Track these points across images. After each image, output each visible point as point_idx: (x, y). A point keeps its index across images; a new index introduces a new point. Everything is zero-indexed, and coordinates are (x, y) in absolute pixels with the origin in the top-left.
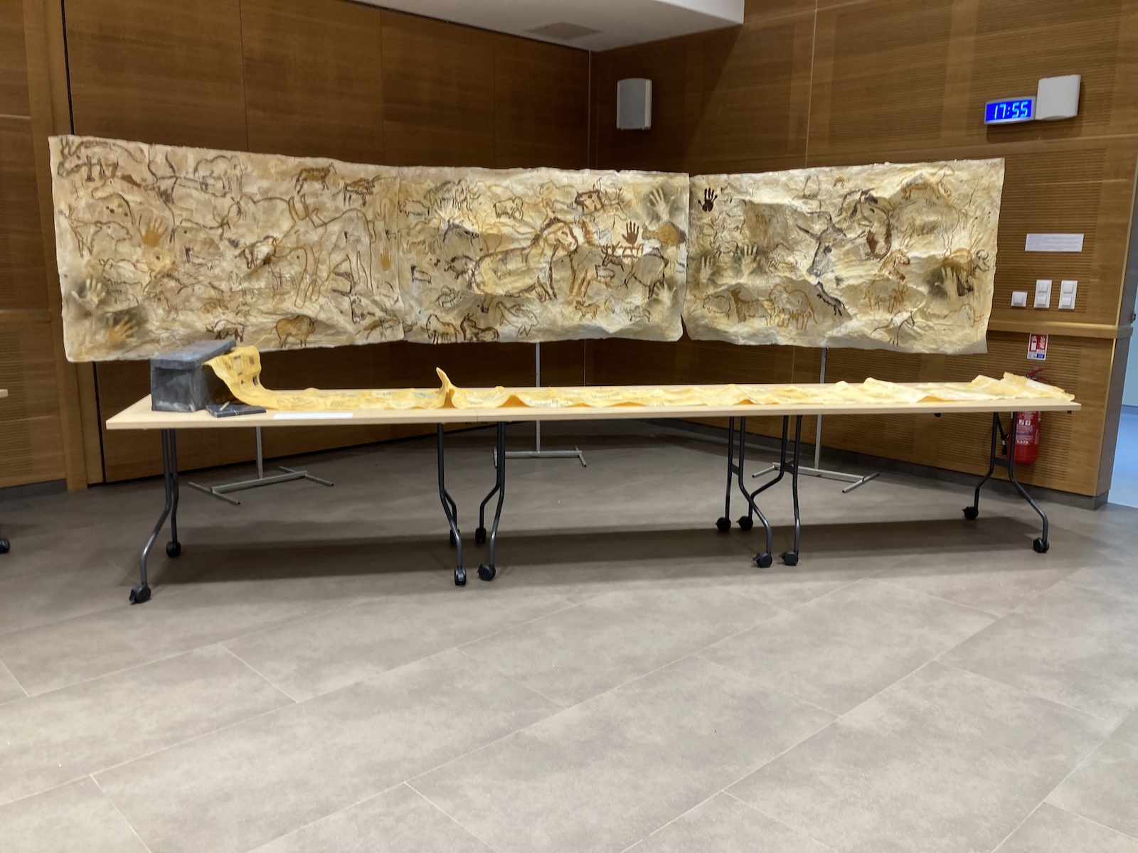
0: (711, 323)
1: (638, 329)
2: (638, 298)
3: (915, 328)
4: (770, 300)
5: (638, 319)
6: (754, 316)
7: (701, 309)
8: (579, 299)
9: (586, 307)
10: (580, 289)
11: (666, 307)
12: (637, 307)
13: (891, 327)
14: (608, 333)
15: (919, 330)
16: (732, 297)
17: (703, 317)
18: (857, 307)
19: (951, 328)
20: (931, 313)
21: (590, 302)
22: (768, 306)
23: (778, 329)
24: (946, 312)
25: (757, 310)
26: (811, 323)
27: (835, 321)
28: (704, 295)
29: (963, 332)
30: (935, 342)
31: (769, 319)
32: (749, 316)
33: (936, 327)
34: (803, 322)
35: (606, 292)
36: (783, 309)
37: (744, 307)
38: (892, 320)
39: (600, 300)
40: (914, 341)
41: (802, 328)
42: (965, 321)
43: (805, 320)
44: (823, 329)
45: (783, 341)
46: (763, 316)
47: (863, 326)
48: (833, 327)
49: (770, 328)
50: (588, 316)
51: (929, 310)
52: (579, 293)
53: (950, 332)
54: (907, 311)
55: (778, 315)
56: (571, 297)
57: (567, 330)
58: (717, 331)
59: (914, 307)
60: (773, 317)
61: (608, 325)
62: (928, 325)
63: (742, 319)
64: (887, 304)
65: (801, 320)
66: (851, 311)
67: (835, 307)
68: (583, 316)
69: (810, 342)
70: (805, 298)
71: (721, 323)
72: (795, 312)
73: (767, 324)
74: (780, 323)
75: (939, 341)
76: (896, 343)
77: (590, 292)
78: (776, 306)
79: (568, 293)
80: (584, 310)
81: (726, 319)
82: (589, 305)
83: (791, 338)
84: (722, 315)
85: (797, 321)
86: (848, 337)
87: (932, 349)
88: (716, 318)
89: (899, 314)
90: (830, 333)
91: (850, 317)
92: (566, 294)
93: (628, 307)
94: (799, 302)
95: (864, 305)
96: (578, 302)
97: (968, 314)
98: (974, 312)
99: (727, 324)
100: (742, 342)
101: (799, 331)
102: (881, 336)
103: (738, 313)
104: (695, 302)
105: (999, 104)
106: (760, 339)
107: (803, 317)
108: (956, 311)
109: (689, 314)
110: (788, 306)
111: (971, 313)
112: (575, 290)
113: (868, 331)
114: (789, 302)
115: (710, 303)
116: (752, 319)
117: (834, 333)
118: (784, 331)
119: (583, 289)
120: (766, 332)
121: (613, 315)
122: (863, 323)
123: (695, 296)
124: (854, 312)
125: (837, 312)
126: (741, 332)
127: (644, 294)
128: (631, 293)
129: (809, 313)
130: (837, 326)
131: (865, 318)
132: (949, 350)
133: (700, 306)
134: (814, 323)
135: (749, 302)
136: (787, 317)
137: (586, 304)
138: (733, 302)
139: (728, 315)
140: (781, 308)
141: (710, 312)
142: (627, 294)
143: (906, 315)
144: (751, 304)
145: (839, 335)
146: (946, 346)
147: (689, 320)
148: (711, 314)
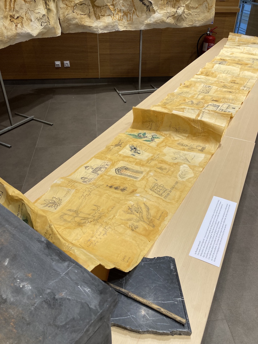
0: (80, 22)
1: (45, 30)
2: (42, 10)
3: (185, 15)
4: (113, 5)
6: (104, 16)
7: (72, 13)
11: (55, 14)
13: (176, 15)
14: (33, 36)
16: (91, 5)
17: (74, 18)
18: (157, 6)
19: (199, 13)
20: (191, 6)
22: (112, 8)
23: (119, 22)
24: (197, 6)
25: (105, 12)
26: (135, 17)
27: (147, 14)
28: (73, 4)
29: (204, 15)
30: (192, 21)
31: (113, 17)
32: (101, 15)
33: (192, 14)
34: (130, 17)
35: (25, 6)
37: (98, 10)
38: (176, 12)
39: (22, 13)
40: (183, 22)
41: (130, 20)
42: (205, 9)
43: (131, 15)
44: (143, 20)
45: (121, 29)
48: (147, 18)
49: (114, 22)
52: (10, 10)
53: (198, 16)
55: (117, 14)
56: (7, 13)
57: (10, 39)
58: (84, 27)
59: (184, 4)
60: (115, 15)
61: (32, 31)
62: (189, 13)
63: (98, 18)
64: (172, 3)
65: (129, 16)
66: (155, 8)
69: (135, 28)
70: (132, 2)
71: (87, 22)
72: (126, 11)
73: (113, 20)
75: (193, 20)
76: (176, 24)
77: (17, 8)
79: (4, 9)
80: (15, 21)
81: (88, 18)
82: (18, 17)
83: (125, 26)
84: (85, 16)
85: (127, 16)
86: (156, 23)
87: (190, 25)
88: (82, 18)
89: (179, 8)
90: (146, 21)
91: (154, 12)
94: (128, 5)
95: (162, 5)
97: (206, 6)
99: (90, 22)
100: (100, 32)
101: (129, 22)
102: (170, 20)
103: (95, 14)
104: (67, 9)
106: (110, 29)
107: (130, 14)
108: (201, 5)
109: (64, 17)
110: (123, 8)
111: (207, 5)
112: (8, 7)
114: (123, 6)
115: (77, 9)
116: (103, 18)
117: (148, 21)
118: (121, 23)
119: (12, 6)
120: (112, 24)
121: (31, 23)
122: (162, 15)
123: (67, 5)
126: (99, 26)
127: (44, 6)
128: (37, 6)
129: (134, 11)
130: (149, 18)
131: (162, 12)
132: (198, 24)
133: (71, 11)
135: (101, 7)
136: (122, 14)
139: (89, 16)
140: (119, 9)
141: (78, 15)
142: (35, 7)
143: (183, 8)
144: (102, 8)
145: (151, 22)
146: (197, 22)
147: (64, 21)
148: (79, 16)
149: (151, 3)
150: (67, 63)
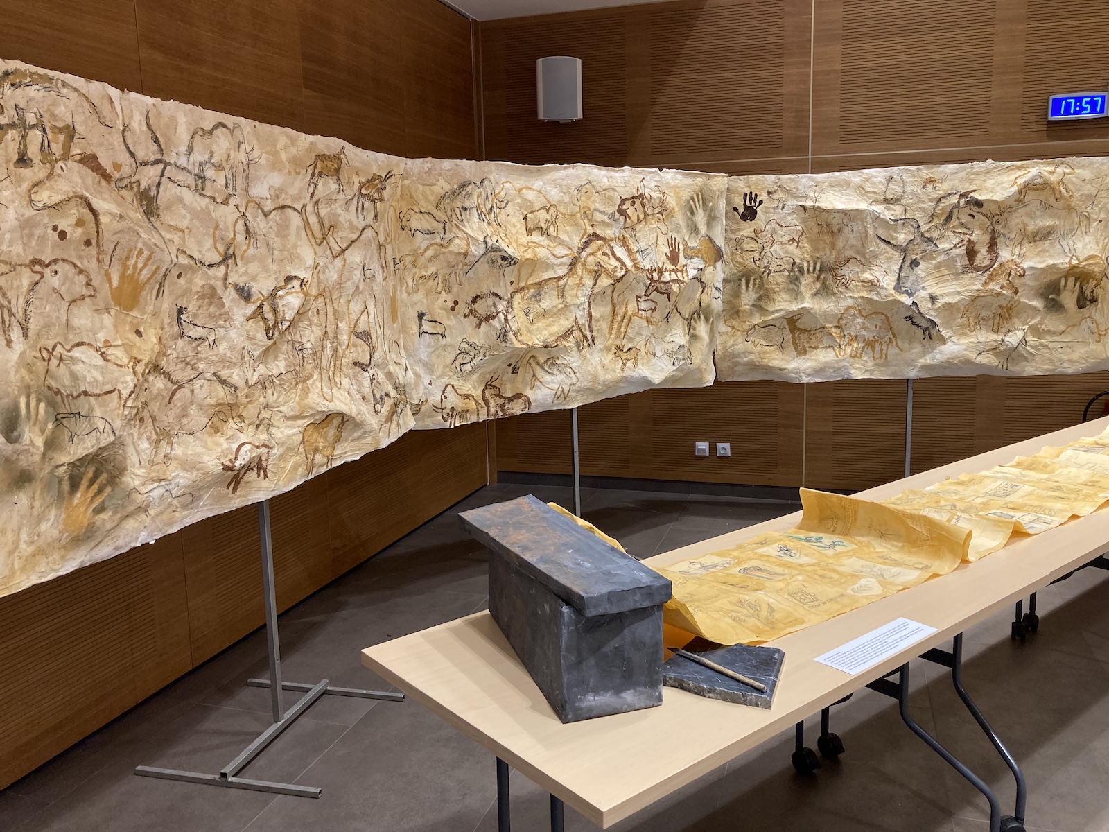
0: (759, 360)
1: (680, 374)
2: (679, 336)
3: (1028, 348)
4: (839, 327)
5: (682, 362)
6: (816, 348)
7: (743, 343)
8: (618, 343)
9: (627, 352)
10: (619, 329)
11: (705, 344)
12: (682, 346)
13: (1002, 349)
14: (653, 384)
15: (1032, 351)
16: (787, 326)
17: (747, 353)
18: (951, 328)
19: (1069, 345)
20: (1046, 329)
21: (630, 346)
22: (836, 333)
23: (851, 360)
24: (1062, 328)
25: (820, 340)
26: (892, 351)
27: (924, 346)
28: (746, 326)
29: (1087, 349)
30: (1052, 361)
31: (837, 350)
32: (810, 347)
33: (1051, 345)
34: (882, 350)
35: (647, 331)
36: (856, 336)
37: (803, 337)
38: (1003, 340)
39: (639, 342)
40: (1025, 363)
41: (881, 357)
42: (1087, 336)
43: (884, 348)
44: (913, 356)
45: (858, 375)
46: (830, 347)
47: (965, 350)
48: (924, 354)
49: (841, 361)
50: (629, 364)
51: (1043, 327)
52: (618, 336)
53: (1069, 350)
54: (1019, 330)
55: (849, 344)
56: (610, 341)
57: (608, 386)
58: (768, 369)
59: (1024, 325)
60: (843, 347)
61: (652, 374)
62: (1041, 344)
63: (802, 352)
64: (991, 323)
65: (878, 348)
66: (945, 333)
67: (925, 330)
68: (624, 364)
69: (894, 373)
70: (886, 321)
71: (774, 359)
72: (871, 339)
73: (837, 356)
74: (854, 353)
75: (1056, 360)
76: (1005, 367)
77: (631, 333)
78: (846, 333)
79: (608, 335)
80: (624, 356)
81: (779, 353)
82: (630, 349)
83: (867, 370)
84: (772, 348)
85: (873, 348)
86: (948, 364)
87: (1047, 370)
88: (765, 352)
89: (1011, 334)
90: (922, 361)
91: (943, 341)
92: (606, 337)
93: (669, 347)
94: (876, 327)
95: (962, 326)
96: (617, 347)
97: (1089, 328)
98: (1097, 325)
99: (783, 360)
100: (805, 380)
101: (878, 361)
102: (987, 359)
103: (795, 344)
104: (733, 335)
105: (1066, 99)
106: (828, 374)
107: (881, 344)
108: (1074, 326)
109: (725, 349)
110: (864, 333)
111: (1093, 326)
112: (614, 331)
113: (972, 356)
114: (864, 328)
115: (755, 335)
116: (815, 351)
117: (927, 360)
118: (858, 363)
119: (623, 329)
120: (836, 366)
121: (654, 360)
122: (964, 347)
123: (733, 328)
124: (949, 334)
125: (927, 336)
126: (802, 368)
127: (684, 330)
128: (671, 330)
129: (890, 338)
130: (930, 353)
131: (965, 341)
132: (1070, 369)
133: (740, 340)
134: (897, 350)
135: (810, 331)
136: (861, 345)
137: (626, 349)
138: (787, 333)
139: (782, 349)
140: (853, 335)
141: (756, 346)
142: (666, 331)
143: (1020, 334)
144: (812, 333)
145: (935, 362)
146: (1066, 365)
147: (724, 358)
148: (758, 349)
149: (932, 322)
150: (724, 448)
